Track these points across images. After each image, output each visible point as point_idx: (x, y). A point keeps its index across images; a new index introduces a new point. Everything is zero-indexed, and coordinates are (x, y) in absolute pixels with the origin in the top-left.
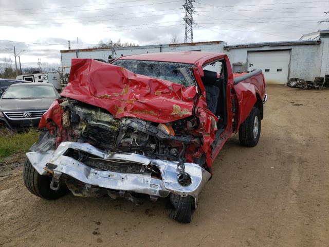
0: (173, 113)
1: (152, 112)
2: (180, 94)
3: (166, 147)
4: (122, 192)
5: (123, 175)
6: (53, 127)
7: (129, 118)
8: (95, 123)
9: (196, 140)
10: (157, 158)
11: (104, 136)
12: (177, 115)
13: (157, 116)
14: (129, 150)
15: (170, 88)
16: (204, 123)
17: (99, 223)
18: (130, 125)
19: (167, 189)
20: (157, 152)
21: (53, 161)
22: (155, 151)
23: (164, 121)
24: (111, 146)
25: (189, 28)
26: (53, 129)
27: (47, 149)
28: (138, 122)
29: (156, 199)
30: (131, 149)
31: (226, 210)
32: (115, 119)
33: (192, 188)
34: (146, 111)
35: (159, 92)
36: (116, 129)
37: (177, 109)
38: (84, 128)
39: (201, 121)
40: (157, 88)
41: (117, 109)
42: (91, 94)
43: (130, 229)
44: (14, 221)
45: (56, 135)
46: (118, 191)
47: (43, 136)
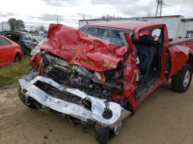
0: (104, 65)
1: (91, 63)
2: (115, 52)
3: (99, 88)
4: (63, 115)
5: (67, 103)
6: (36, 66)
7: (77, 65)
8: (57, 66)
9: (119, 87)
10: (91, 95)
11: (61, 75)
12: (107, 67)
13: (94, 66)
14: (74, 86)
15: (108, 47)
16: (127, 75)
17: (51, 131)
18: (76, 70)
19: (93, 119)
20: (93, 91)
21: (26, 88)
22: (92, 90)
23: (98, 70)
24: (65, 82)
25: (159, 7)
26: (36, 67)
27: (30, 79)
28: (81, 69)
29: (85, 124)
30: (75, 86)
31: (140, 141)
32: (70, 65)
33: (111, 121)
34: (88, 61)
35: (100, 49)
36: (70, 71)
37: (106, 62)
38: (51, 68)
39: (125, 73)
40: (99, 46)
41: (72, 58)
42: (58, 47)
43: (67, 139)
44: (9, 118)
45: (38, 70)
46: (61, 113)
47: (31, 70)
